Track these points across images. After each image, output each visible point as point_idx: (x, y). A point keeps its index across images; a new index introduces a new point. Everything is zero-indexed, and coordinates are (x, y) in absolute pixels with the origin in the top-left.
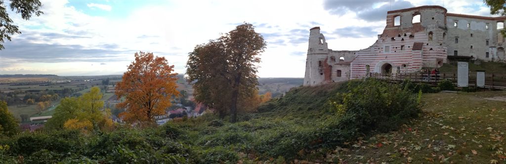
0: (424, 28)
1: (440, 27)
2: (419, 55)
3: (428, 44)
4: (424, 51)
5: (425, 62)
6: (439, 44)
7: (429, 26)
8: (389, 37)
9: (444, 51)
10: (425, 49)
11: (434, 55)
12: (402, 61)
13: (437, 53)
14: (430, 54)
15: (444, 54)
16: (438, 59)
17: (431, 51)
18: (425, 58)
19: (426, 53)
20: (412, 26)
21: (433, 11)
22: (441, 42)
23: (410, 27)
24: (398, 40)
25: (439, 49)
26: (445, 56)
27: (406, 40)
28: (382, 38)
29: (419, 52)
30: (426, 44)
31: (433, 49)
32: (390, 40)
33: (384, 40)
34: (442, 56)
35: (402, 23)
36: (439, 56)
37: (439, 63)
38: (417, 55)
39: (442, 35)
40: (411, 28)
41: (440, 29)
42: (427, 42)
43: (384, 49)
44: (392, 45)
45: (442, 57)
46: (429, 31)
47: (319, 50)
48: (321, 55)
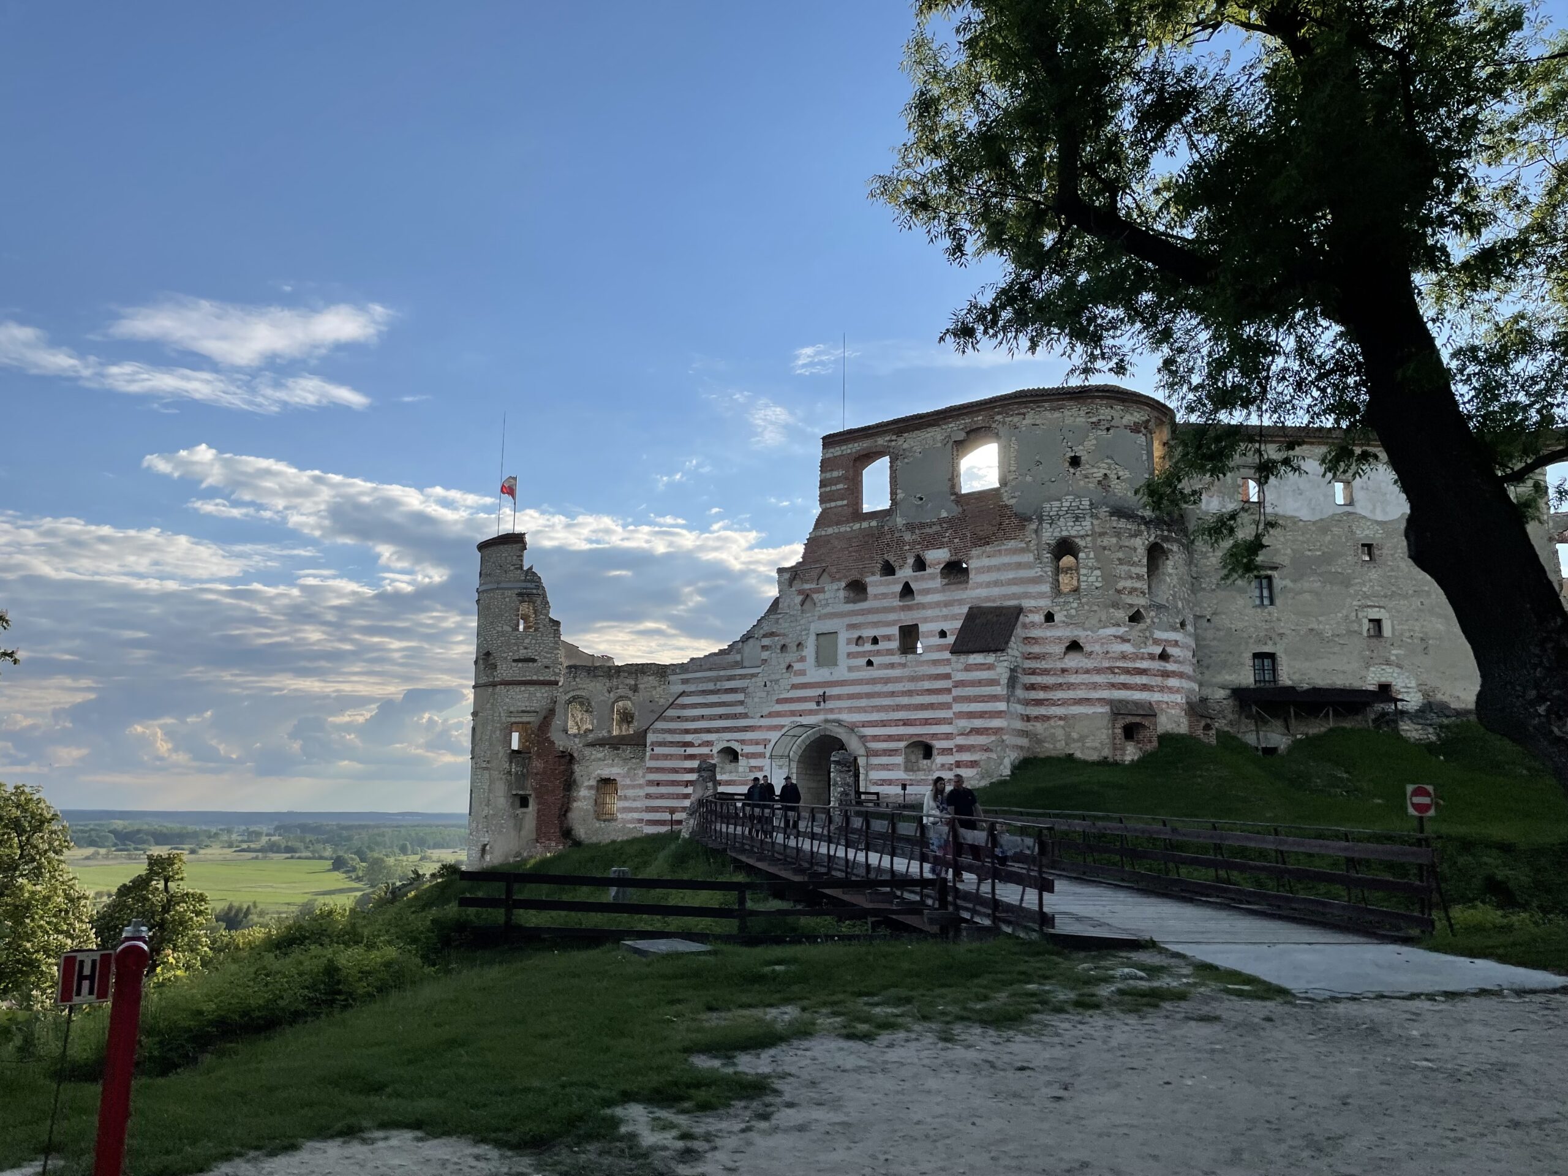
0: (1024, 520)
1: (1119, 512)
2: (992, 682)
3: (1050, 617)
4: (1029, 657)
5: (1039, 727)
6: (1122, 615)
7: (1051, 508)
8: (834, 579)
9: (1164, 656)
10: (1036, 649)
11: (1095, 686)
12: (906, 723)
13: (1111, 670)
14: (1073, 679)
15: (1166, 674)
16: (1118, 709)
17: (1073, 661)
18: (1039, 702)
19: (1045, 672)
20: (957, 510)
21: (1074, 416)
22: (1141, 601)
23: (944, 514)
24: (884, 596)
25: (1127, 648)
26: (1171, 690)
27: (927, 592)
28: (797, 585)
29: (990, 667)
30: (1039, 618)
31: (1087, 648)
32: (842, 594)
33: (807, 597)
34: (1145, 687)
35: (900, 495)
36: (1125, 686)
37: (1130, 732)
38: (979, 683)
39: (1141, 555)
40: (951, 522)
41: (1122, 524)
42: (1045, 603)
43: (810, 651)
44: (852, 627)
45: (1155, 697)
46: (1050, 535)
47: (515, 661)
48: (523, 689)
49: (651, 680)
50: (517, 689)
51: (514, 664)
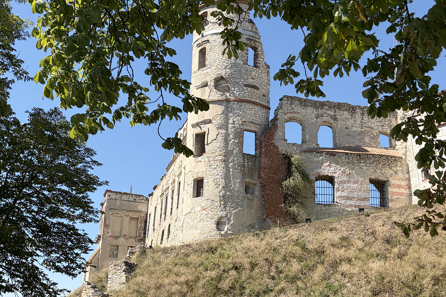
47: (245, 86)
48: (251, 107)
49: (346, 114)
50: (248, 106)
51: (245, 88)
